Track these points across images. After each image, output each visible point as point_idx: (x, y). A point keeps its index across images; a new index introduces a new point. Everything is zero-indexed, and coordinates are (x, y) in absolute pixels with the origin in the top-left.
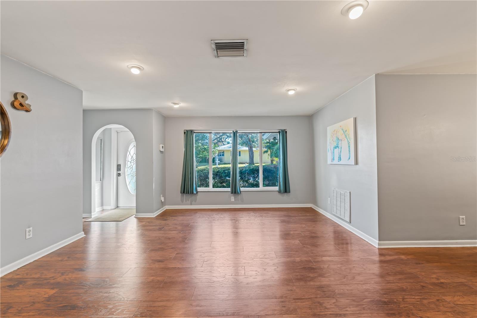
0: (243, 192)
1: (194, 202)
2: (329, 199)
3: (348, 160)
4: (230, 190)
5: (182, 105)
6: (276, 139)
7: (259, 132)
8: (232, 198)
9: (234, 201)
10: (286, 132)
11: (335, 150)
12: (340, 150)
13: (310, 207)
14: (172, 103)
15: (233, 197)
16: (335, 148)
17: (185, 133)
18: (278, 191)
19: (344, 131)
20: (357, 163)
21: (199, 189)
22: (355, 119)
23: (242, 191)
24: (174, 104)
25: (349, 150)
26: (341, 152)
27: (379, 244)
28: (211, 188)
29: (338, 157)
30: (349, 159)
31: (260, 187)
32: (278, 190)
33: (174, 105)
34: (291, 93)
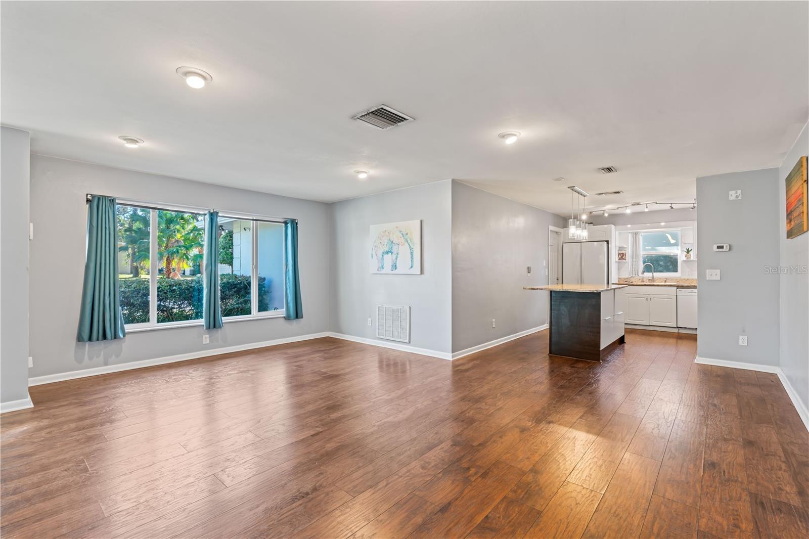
0: (227, 325)
1: (114, 357)
2: (370, 319)
3: (410, 269)
4: (204, 323)
5: (146, 145)
6: (222, 229)
7: (251, 218)
8: (206, 338)
9: (208, 342)
10: (297, 223)
11: (386, 256)
12: (394, 256)
13: (327, 336)
14: (119, 137)
15: (207, 336)
16: (387, 253)
17: (88, 200)
18: (285, 317)
19: (402, 234)
20: (422, 273)
21: (129, 328)
22: (421, 222)
23: (225, 323)
24: (125, 140)
25: (411, 257)
26: (396, 259)
27: (453, 357)
28: (153, 323)
29: (391, 264)
30: (412, 267)
31: (252, 313)
32: (285, 315)
33: (125, 142)
34: (362, 176)
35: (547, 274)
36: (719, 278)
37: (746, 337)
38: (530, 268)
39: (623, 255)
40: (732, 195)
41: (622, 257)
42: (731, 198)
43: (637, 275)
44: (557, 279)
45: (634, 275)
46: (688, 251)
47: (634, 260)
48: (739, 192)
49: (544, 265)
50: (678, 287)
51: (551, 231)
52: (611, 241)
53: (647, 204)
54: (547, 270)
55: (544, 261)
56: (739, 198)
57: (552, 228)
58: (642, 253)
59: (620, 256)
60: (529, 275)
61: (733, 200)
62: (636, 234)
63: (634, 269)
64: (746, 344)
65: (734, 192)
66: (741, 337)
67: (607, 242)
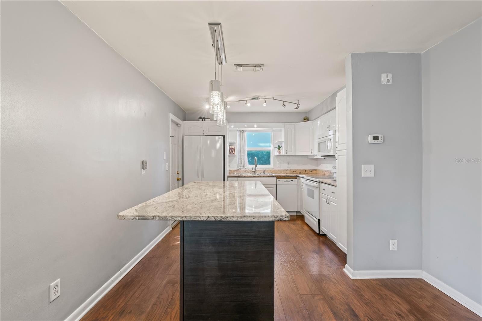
35: (167, 169)
36: (372, 175)
37: (396, 241)
38: (146, 162)
39: (233, 150)
40: (385, 78)
41: (232, 152)
42: (384, 82)
43: (243, 168)
44: (178, 173)
45: (241, 168)
46: (279, 148)
47: (241, 154)
48: (390, 75)
49: (165, 158)
50: (278, 177)
51: (171, 119)
52: (227, 136)
53: (265, 99)
54: (167, 164)
55: (165, 153)
56: (390, 83)
57: (172, 117)
58: (247, 148)
59: (231, 151)
60: (144, 172)
61: (385, 84)
62: (242, 132)
63: (241, 162)
64: (396, 249)
65: (385, 75)
66: (391, 241)
67: (224, 137)
